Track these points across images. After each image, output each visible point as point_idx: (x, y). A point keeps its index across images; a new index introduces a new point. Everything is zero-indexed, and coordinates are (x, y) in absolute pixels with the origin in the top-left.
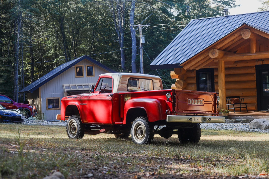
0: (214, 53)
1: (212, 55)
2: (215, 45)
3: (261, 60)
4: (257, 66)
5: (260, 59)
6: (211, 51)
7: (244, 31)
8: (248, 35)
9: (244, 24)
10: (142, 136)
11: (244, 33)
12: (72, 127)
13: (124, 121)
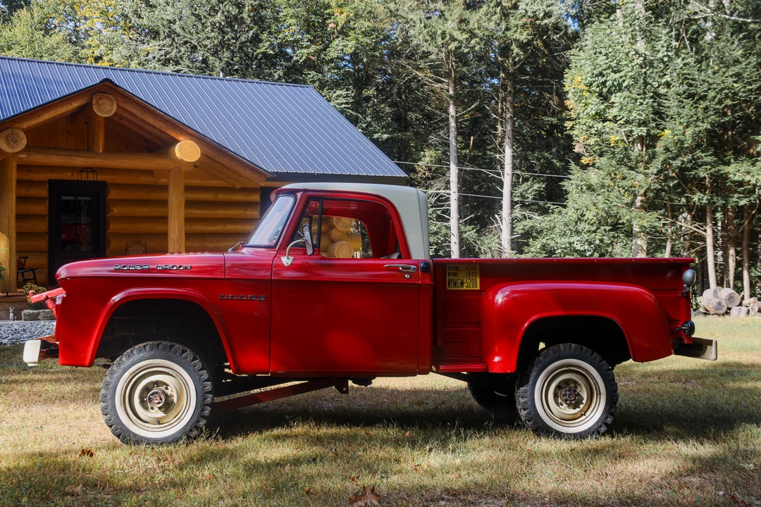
0: (12, 140)
1: (8, 144)
2: (14, 121)
3: (89, 170)
4: (53, 184)
5: (87, 168)
6: (4, 134)
7: (101, 98)
8: (109, 108)
9: (107, 80)
10: (578, 410)
11: (101, 102)
12: (156, 393)
13: (497, 359)
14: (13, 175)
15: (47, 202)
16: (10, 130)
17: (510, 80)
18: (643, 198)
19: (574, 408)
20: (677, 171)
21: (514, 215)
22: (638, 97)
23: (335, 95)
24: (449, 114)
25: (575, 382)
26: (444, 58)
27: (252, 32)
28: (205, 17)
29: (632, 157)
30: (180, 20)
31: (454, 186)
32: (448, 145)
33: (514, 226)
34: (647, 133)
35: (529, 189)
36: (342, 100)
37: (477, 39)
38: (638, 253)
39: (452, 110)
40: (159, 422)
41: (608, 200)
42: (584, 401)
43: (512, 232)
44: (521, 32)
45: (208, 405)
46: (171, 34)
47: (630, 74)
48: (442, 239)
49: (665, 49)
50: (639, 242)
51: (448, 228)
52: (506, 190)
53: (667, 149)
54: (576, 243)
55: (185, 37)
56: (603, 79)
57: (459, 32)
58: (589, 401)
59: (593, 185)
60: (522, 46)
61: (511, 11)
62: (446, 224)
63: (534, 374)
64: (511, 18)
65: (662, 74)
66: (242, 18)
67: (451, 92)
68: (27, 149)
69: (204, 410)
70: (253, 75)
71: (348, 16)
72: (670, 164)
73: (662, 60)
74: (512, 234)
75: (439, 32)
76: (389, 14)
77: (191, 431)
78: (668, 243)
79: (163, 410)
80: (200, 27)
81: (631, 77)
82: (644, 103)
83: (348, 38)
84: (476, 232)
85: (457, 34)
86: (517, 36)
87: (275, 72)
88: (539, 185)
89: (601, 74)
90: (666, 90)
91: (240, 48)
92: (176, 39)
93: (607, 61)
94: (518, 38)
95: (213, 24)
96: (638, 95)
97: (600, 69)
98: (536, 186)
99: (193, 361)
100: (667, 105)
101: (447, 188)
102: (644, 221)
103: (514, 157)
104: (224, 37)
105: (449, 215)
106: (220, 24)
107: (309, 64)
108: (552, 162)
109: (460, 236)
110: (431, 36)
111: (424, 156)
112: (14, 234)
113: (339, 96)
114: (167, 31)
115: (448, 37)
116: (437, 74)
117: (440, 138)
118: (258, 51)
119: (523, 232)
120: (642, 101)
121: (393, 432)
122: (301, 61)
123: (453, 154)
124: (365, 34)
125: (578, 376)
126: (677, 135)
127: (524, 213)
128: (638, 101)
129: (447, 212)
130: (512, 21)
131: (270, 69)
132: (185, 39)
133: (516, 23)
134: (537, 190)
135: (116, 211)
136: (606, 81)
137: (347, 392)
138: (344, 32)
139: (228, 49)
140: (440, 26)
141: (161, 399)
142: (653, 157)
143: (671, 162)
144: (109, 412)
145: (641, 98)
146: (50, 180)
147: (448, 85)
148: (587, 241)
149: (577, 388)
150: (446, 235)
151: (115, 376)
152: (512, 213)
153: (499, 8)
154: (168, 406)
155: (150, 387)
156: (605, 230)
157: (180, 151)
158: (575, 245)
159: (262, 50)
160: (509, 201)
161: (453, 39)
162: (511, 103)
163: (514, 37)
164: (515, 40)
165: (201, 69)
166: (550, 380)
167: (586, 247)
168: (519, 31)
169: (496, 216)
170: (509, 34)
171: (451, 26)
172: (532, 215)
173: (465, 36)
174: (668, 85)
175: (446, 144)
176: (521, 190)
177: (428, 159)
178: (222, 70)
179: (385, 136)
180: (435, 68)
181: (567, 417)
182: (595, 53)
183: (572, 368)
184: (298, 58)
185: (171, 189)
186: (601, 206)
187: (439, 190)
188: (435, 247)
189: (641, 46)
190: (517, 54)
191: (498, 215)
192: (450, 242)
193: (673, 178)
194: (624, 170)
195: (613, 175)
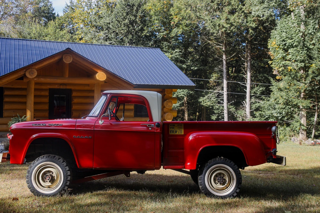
0: (31, 73)
2: (32, 65)
4: (50, 89)
5: (64, 84)
6: (28, 71)
8: (69, 59)
9: (68, 48)
10: (224, 186)
11: (66, 57)
12: (48, 175)
13: (189, 164)
14: (33, 87)
15: (48, 97)
16: (31, 69)
17: (249, 44)
18: (304, 94)
19: (223, 185)
20: (318, 81)
21: (251, 101)
22: (300, 50)
23: (175, 51)
24: (223, 59)
25: (224, 174)
26: (221, 35)
27: (140, 26)
28: (121, 21)
29: (298, 76)
30: (112, 23)
31: (225, 89)
32: (223, 71)
33: (252, 106)
34: (305, 66)
35: (258, 90)
36: (177, 54)
37: (234, 27)
38: (302, 117)
39: (224, 57)
40: (49, 187)
41: (288, 95)
42: (227, 182)
43: (251, 109)
44: (253, 23)
45: (68, 181)
46: (108, 28)
47: (296, 40)
48: (221, 111)
49: (312, 29)
50: (303, 113)
51: (223, 107)
52: (248, 90)
53: (313, 72)
54: (274, 113)
55: (113, 29)
56: (285, 43)
57: (226, 24)
58: (229, 182)
59: (281, 88)
60: (253, 29)
61: (249, 15)
62: (222, 105)
63: (205, 170)
64: (248, 17)
65: (311, 40)
66: (136, 21)
67: (224, 49)
68: (38, 76)
69: (67, 183)
70: (141, 44)
71: (179, 19)
72: (315, 79)
73: (311, 33)
74: (250, 110)
75: (217, 24)
76: (196, 18)
77: (61, 191)
78: (316, 113)
79: (51, 182)
80: (119, 25)
81: (297, 41)
82: (303, 52)
83: (179, 28)
84: (235, 109)
85: (225, 25)
86: (251, 25)
87: (150, 43)
88: (262, 88)
89: (284, 41)
90: (313, 47)
91: (136, 33)
92: (110, 30)
93: (286, 35)
94: (251, 26)
95: (124, 24)
96: (301, 49)
97: (283, 39)
98: (261, 89)
99: (63, 162)
100: (314, 53)
101: (223, 90)
102: (303, 104)
103: (251, 76)
104: (129, 29)
105: (223, 101)
106: (127, 24)
107: (164, 39)
108: (268, 78)
109: (228, 110)
110: (214, 26)
111: (213, 76)
112: (33, 111)
113: (176, 52)
114: (106, 27)
115: (221, 26)
116: (217, 41)
117: (219, 69)
118: (143, 34)
119: (255, 108)
120: (302, 51)
121: (146, 193)
122: (160, 38)
123: (225, 75)
124: (186, 26)
125: (225, 171)
126: (317, 66)
127: (256, 100)
128: (300, 52)
129: (223, 100)
130: (249, 19)
131: (148, 41)
132: (114, 30)
133: (251, 19)
134: (261, 90)
135: (75, 101)
136: (286, 44)
137: (129, 176)
138: (177, 25)
139: (131, 34)
140: (218, 22)
141: (49, 178)
142: (307, 76)
143: (316, 78)
144: (29, 182)
145: (301, 51)
146: (49, 89)
147: (222, 46)
148: (279, 112)
149: (224, 177)
150: (222, 110)
151: (32, 168)
152: (250, 100)
153: (243, 13)
154: (52, 180)
155: (46, 173)
156: (289, 108)
157: (98, 76)
158: (274, 114)
159: (144, 34)
160: (249, 95)
161: (223, 27)
162: (250, 53)
163: (250, 25)
164: (250, 27)
165: (120, 42)
166: (212, 173)
167: (279, 115)
168: (252, 23)
169: (244, 101)
170: (247, 24)
171: (223, 22)
172: (259, 101)
173: (229, 25)
174: (314, 44)
175: (222, 71)
176: (255, 90)
177: (214, 78)
178: (128, 42)
179: (196, 68)
180: (217, 39)
181: (219, 189)
182: (281, 32)
183: (222, 168)
184: (159, 37)
185: (95, 92)
186: (284, 97)
187: (219, 90)
188: (217, 115)
189: (302, 28)
190: (251, 32)
191: (245, 101)
192: (224, 113)
193: (317, 85)
194: (295, 82)
195: (289, 84)
